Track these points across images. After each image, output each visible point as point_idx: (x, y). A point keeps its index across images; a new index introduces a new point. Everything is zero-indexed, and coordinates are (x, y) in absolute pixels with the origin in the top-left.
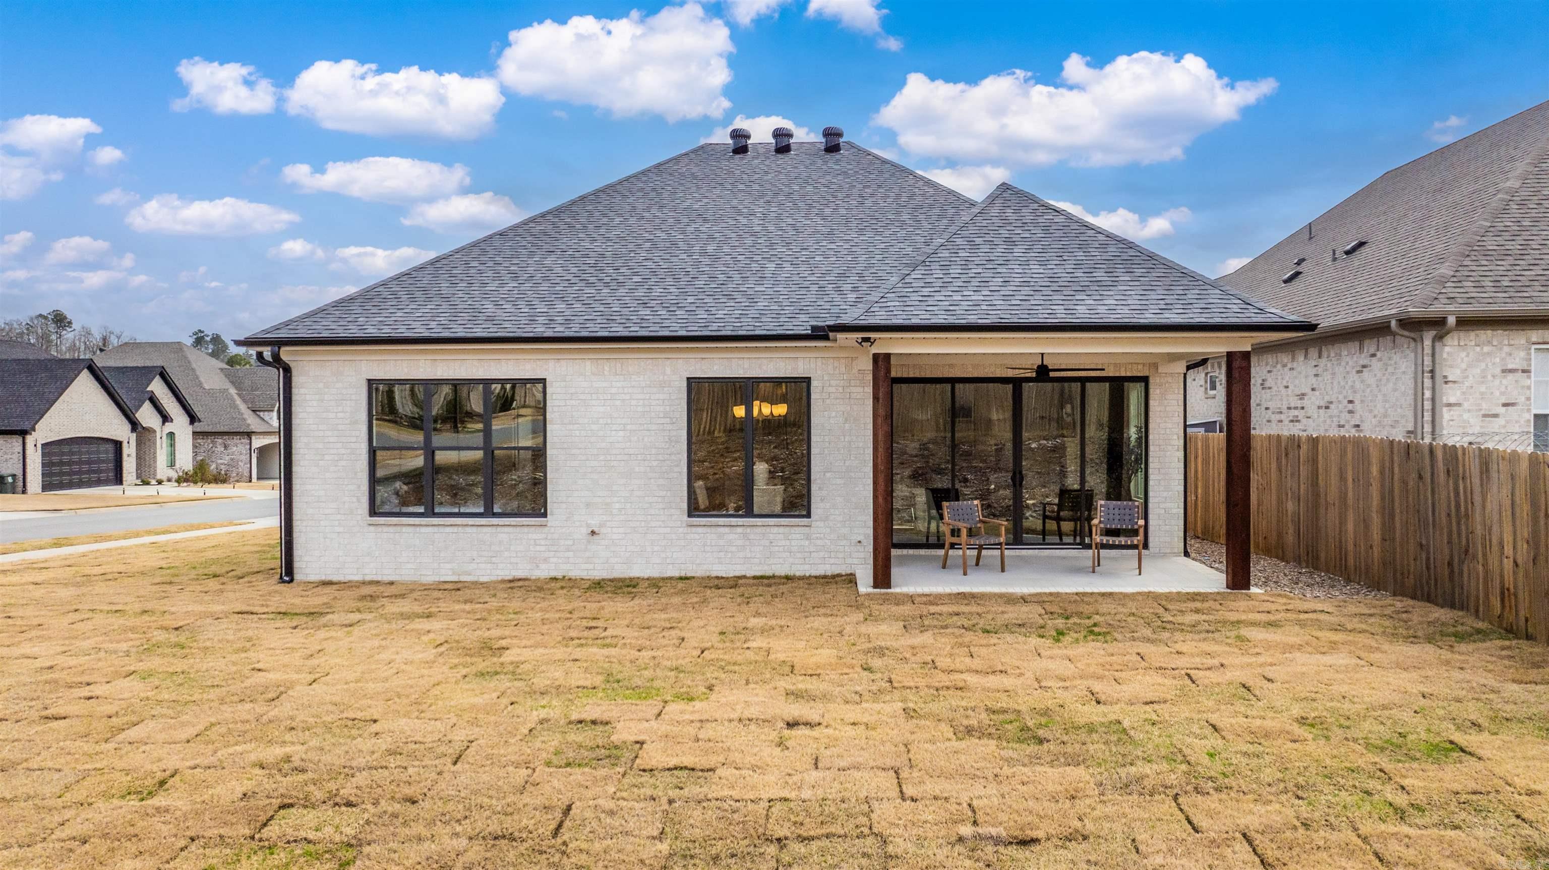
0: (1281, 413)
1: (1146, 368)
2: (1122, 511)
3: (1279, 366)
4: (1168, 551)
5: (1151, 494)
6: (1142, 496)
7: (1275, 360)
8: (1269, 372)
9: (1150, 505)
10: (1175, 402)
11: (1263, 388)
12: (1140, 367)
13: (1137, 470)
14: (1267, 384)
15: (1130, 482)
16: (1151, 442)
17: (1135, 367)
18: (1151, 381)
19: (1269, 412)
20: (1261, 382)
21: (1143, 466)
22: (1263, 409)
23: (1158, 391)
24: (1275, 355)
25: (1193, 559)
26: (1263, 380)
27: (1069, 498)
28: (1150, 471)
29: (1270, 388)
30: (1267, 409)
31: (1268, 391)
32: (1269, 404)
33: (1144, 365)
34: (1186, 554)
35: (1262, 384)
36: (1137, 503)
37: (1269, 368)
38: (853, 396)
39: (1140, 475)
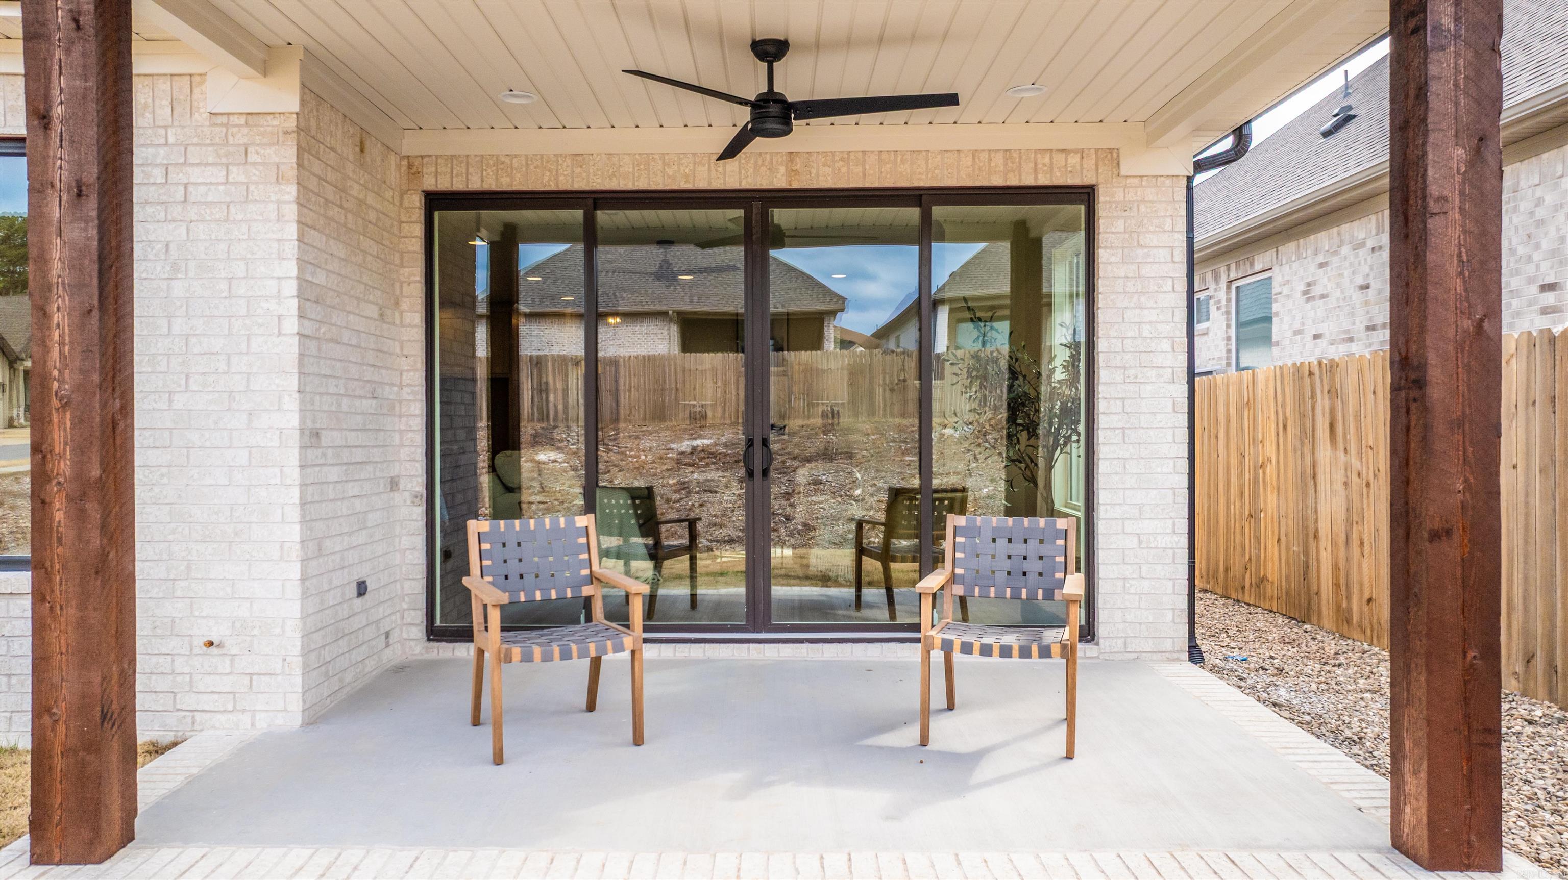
0: (1351, 340)
1: (1090, 163)
2: (1018, 549)
3: (1345, 250)
4: (1148, 646)
5: (1103, 497)
6: (1081, 503)
7: (1336, 240)
8: (1322, 265)
9: (1101, 527)
10: (1163, 254)
11: (1308, 300)
12: (1074, 160)
13: (1068, 439)
14: (1317, 290)
15: (1050, 467)
16: (1101, 360)
17: (1060, 159)
18: (1103, 199)
19: (1322, 343)
20: (1302, 287)
21: (1081, 428)
22: (1308, 337)
23: (1120, 225)
24: (1335, 230)
25: (1214, 670)
26: (1309, 284)
27: (910, 508)
28: (1101, 436)
29: (1323, 296)
30: (1316, 337)
31: (1320, 303)
32: (1323, 328)
33: (1082, 152)
34: (1195, 654)
35: (1305, 293)
36: (1061, 523)
37: (1321, 259)
38: (196, 193)
39: (1077, 450)
